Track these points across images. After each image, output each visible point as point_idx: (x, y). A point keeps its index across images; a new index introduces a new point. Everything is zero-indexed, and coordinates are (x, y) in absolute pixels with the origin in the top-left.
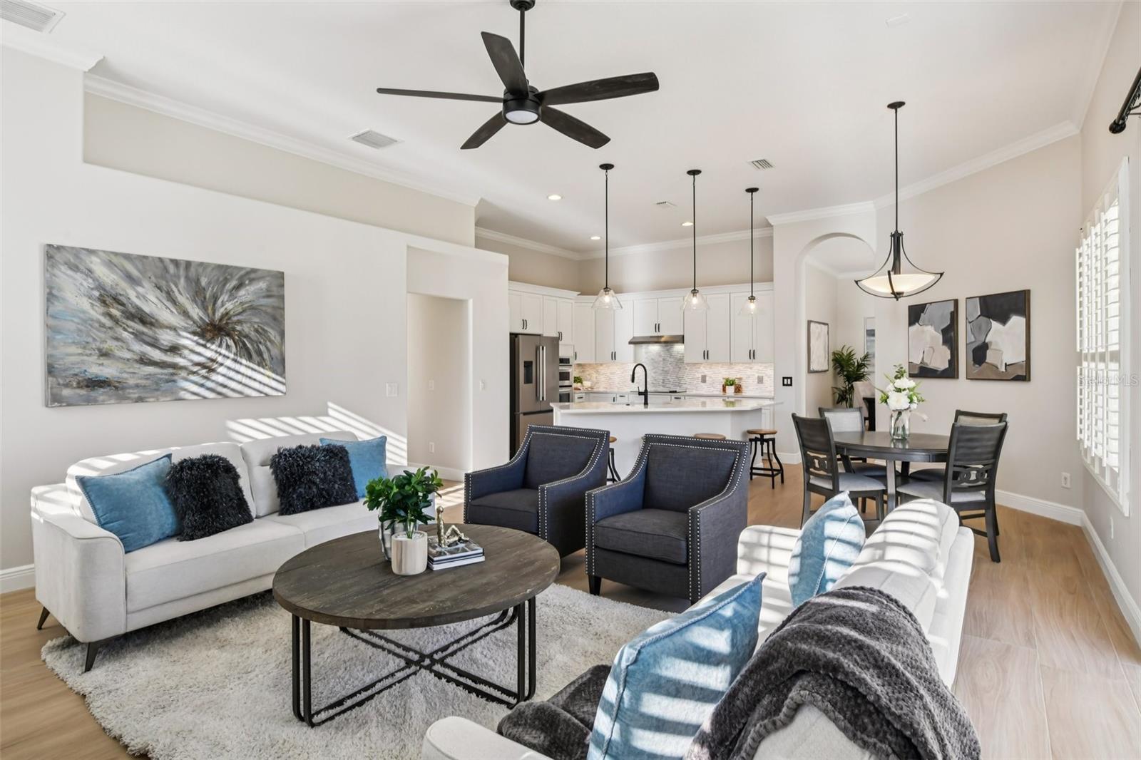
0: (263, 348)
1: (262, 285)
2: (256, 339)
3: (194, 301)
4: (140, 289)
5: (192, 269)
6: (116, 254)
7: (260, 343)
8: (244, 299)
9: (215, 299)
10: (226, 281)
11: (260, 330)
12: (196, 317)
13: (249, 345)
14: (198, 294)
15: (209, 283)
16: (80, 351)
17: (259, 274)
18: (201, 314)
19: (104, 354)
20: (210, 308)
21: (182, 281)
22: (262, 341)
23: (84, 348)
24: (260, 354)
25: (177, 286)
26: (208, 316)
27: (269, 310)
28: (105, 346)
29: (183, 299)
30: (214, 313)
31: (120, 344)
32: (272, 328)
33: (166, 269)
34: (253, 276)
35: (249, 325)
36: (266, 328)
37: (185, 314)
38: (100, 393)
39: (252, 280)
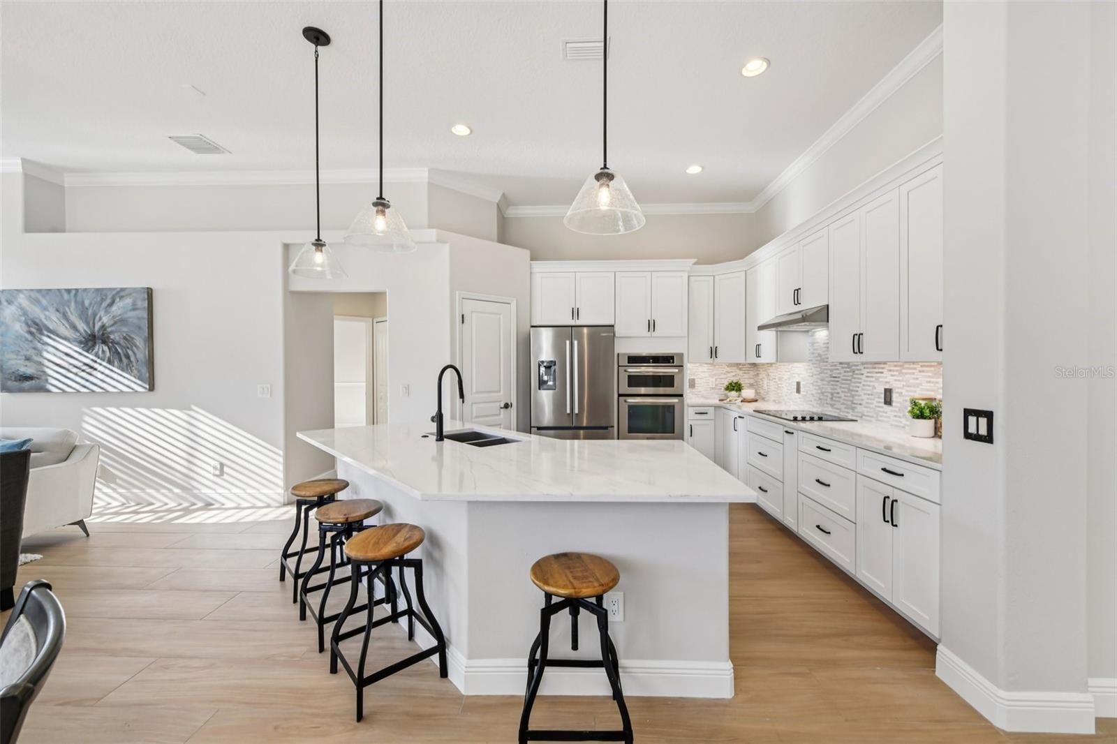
0: (130, 352)
1: (128, 301)
2: (125, 345)
3: (81, 319)
4: (47, 313)
5: (79, 295)
6: (32, 290)
7: (128, 348)
8: (115, 313)
9: (95, 315)
10: (103, 300)
11: (128, 338)
12: (82, 331)
13: (119, 350)
14: (84, 314)
15: (90, 304)
16: (15, 357)
17: (126, 292)
18: (85, 328)
19: (28, 359)
20: (91, 323)
21: (73, 305)
22: (129, 346)
23: (17, 355)
24: (128, 357)
25: (69, 309)
26: (90, 328)
27: (136, 321)
28: (28, 353)
29: (74, 318)
30: (94, 327)
31: (36, 351)
32: (138, 336)
33: (62, 296)
34: (122, 294)
35: (119, 334)
36: (132, 336)
37: (74, 328)
38: (27, 384)
39: (121, 298)
